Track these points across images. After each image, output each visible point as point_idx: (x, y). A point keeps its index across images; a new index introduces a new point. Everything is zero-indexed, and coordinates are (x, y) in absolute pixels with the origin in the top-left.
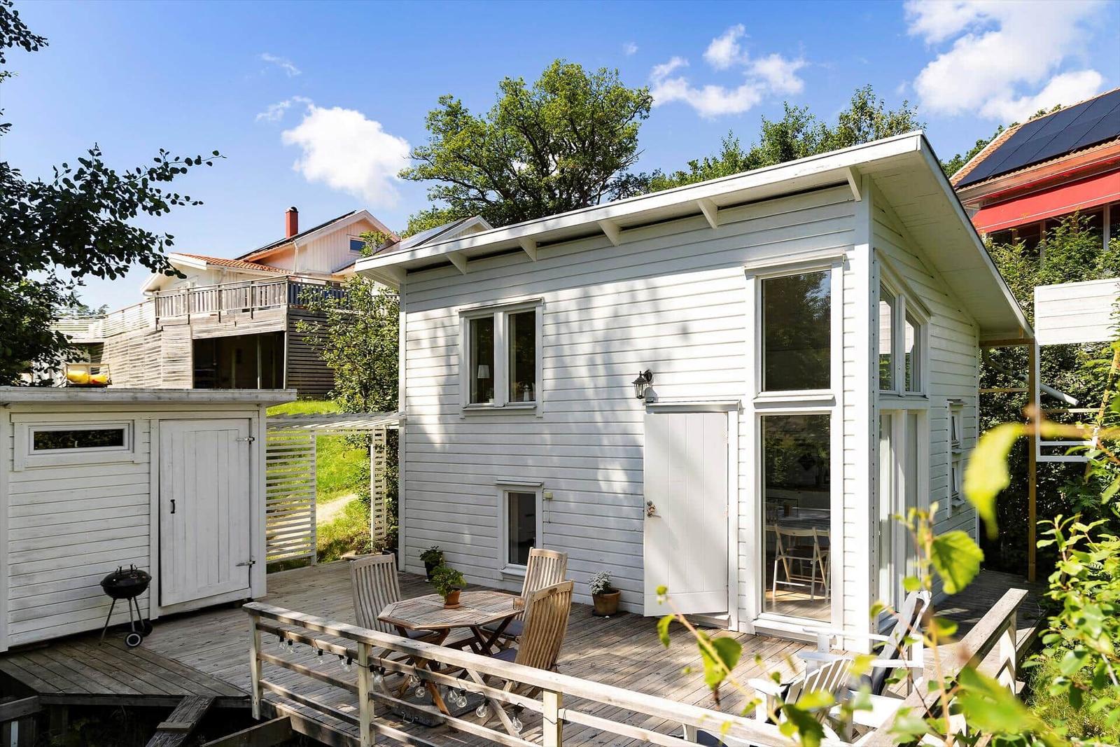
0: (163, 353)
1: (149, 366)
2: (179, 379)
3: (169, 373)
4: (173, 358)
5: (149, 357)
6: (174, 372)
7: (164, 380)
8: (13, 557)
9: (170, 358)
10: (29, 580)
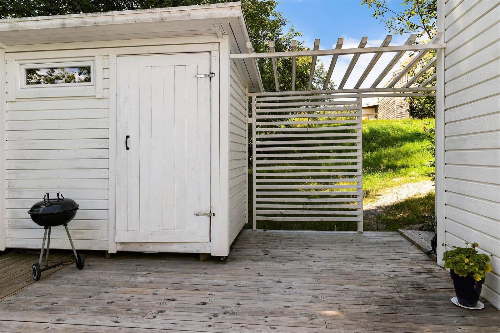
0: (396, 104)
1: (392, 112)
2: (403, 116)
3: (399, 113)
4: (400, 105)
5: (392, 107)
6: (401, 113)
7: (397, 118)
8: (9, 174)
9: (399, 105)
10: (20, 194)
